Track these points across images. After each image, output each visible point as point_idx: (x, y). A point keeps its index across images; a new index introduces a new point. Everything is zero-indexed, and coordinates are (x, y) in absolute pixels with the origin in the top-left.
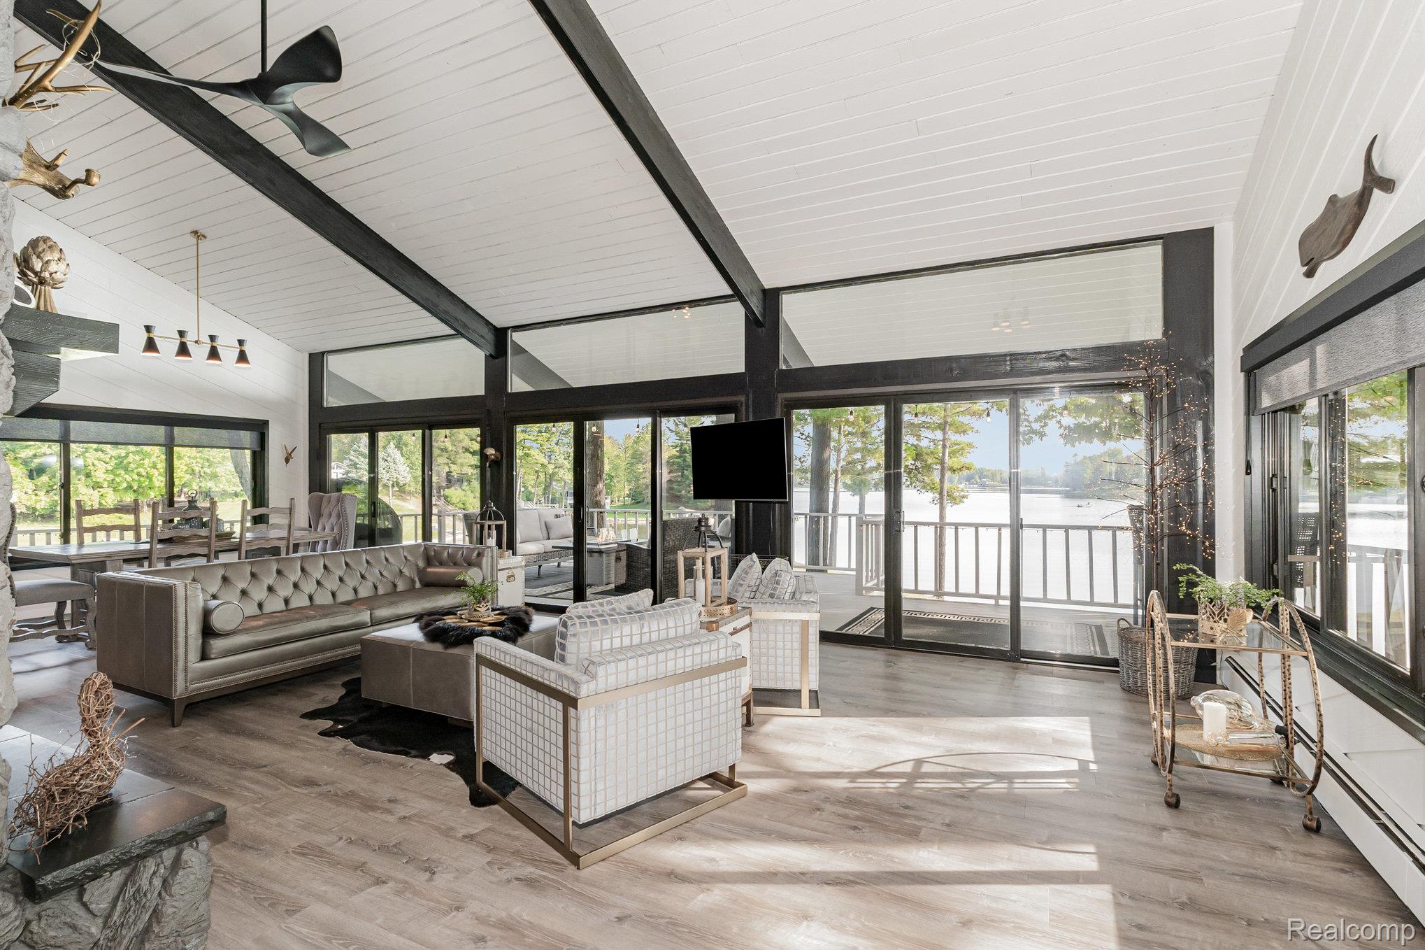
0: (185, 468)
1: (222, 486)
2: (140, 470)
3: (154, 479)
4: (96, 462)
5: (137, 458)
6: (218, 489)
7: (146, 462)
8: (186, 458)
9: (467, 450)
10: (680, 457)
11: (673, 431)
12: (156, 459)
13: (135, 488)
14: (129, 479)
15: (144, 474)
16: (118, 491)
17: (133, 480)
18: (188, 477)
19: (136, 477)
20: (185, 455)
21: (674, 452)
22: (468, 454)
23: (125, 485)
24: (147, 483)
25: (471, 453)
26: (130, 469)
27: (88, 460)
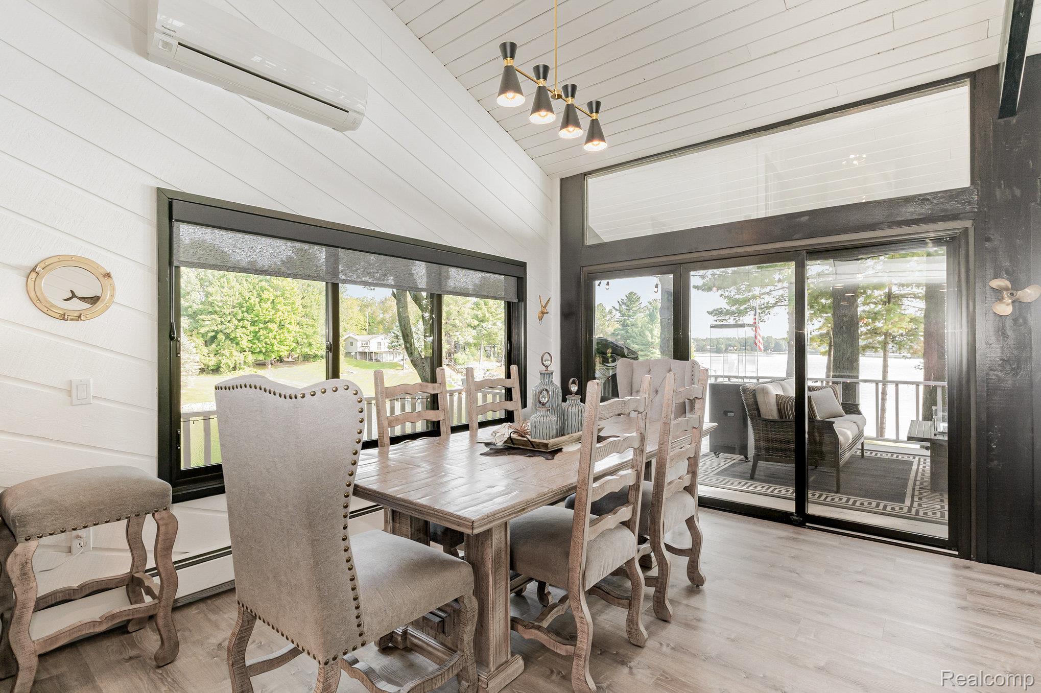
0: (292, 339)
1: (314, 351)
2: (267, 340)
3: (275, 346)
4: (242, 335)
5: (265, 332)
6: (312, 353)
7: (270, 334)
8: (293, 332)
9: (469, 326)
10: (623, 330)
11: (617, 310)
12: (275, 333)
13: (264, 351)
14: (260, 346)
15: (269, 343)
16: (255, 353)
17: (263, 347)
18: (295, 344)
19: (264, 345)
20: (292, 331)
21: (618, 326)
22: (470, 328)
23: (258, 350)
24: (271, 349)
25: (471, 327)
26: (260, 339)
27: (237, 333)
